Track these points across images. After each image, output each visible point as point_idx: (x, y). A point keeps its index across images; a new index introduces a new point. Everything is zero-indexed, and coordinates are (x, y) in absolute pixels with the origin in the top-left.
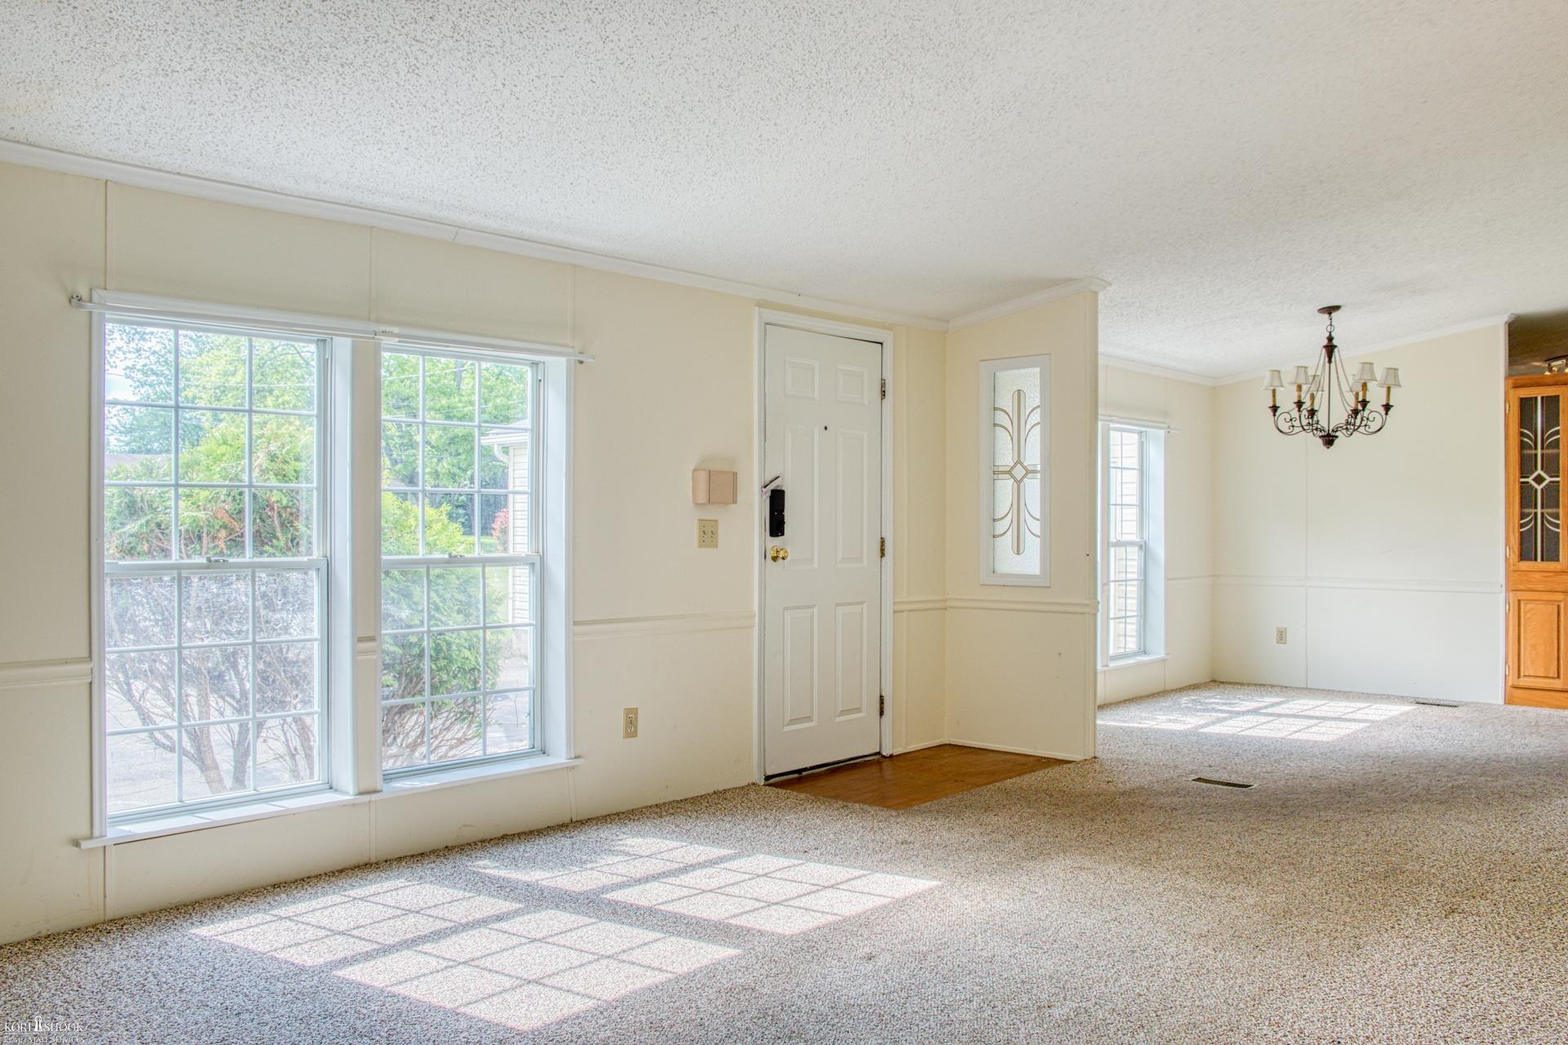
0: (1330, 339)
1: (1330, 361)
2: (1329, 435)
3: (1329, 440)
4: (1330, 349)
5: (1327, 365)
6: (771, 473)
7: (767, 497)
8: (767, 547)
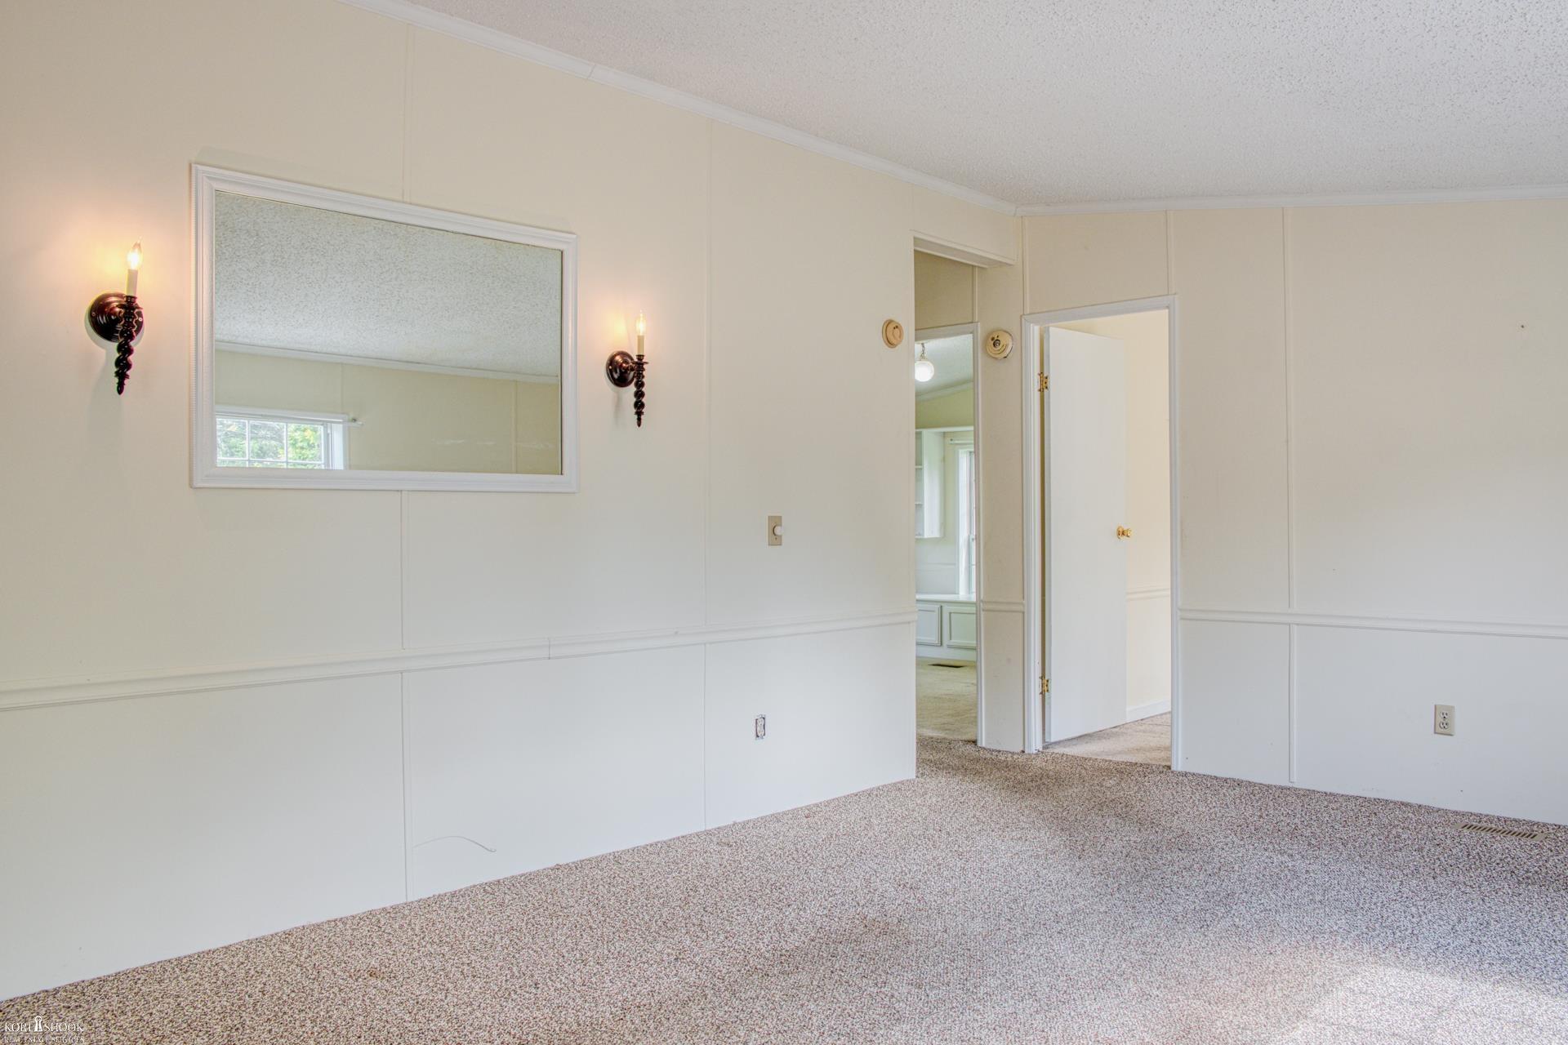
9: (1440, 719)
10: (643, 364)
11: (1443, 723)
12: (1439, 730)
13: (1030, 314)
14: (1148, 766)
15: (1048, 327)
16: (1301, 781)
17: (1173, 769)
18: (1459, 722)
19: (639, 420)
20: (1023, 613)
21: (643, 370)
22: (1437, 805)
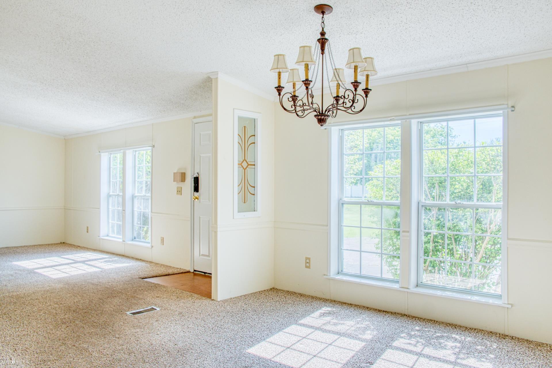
0: (323, 34)
1: (323, 54)
2: (322, 114)
3: (321, 118)
4: (323, 42)
5: (321, 55)
6: (196, 172)
7: (193, 179)
8: (194, 195)
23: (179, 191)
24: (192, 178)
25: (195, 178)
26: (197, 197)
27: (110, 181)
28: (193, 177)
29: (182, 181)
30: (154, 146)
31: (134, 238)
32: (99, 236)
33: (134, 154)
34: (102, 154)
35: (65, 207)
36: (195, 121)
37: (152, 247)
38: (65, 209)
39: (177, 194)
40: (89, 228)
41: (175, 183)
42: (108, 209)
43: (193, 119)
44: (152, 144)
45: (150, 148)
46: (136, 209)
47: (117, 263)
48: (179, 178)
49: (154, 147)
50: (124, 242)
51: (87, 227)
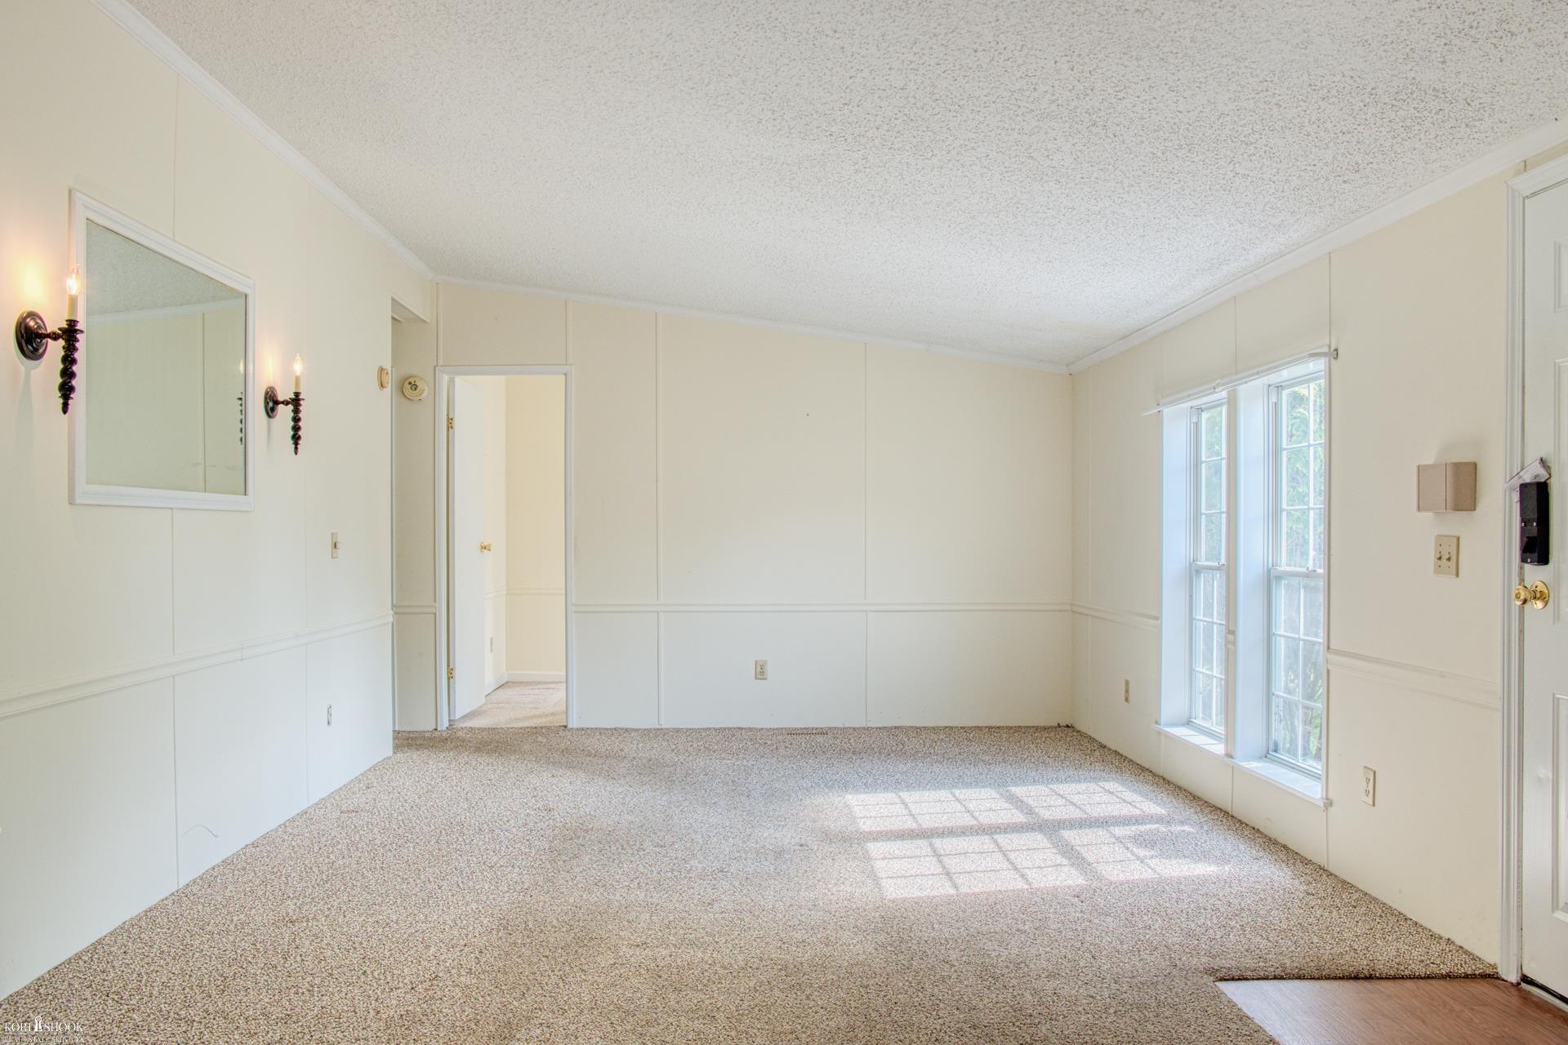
6: (1532, 456)
7: (1516, 497)
8: (1522, 580)
9: (759, 670)
10: (299, 400)
11: (761, 672)
12: (759, 676)
13: (442, 366)
14: (549, 728)
15: (454, 378)
16: (666, 724)
17: (570, 726)
18: (769, 669)
19: (296, 448)
20: (435, 614)
21: (300, 405)
22: (759, 726)
23: (1448, 559)
24: (1512, 489)
25: (1524, 487)
26: (1541, 587)
27: (1196, 516)
28: (1517, 483)
29: (1458, 508)
30: (1336, 350)
31: (1271, 747)
32: (1156, 723)
33: (1273, 399)
34: (1167, 411)
35: (1072, 605)
36: (1526, 183)
37: (1329, 803)
38: (1073, 612)
39: (1438, 570)
40: (1131, 685)
41: (1429, 515)
42: (1191, 619)
43: (1518, 173)
44: (1330, 347)
45: (1318, 365)
46: (1280, 629)
47: (1179, 854)
48: (1442, 489)
49: (1336, 358)
50: (1229, 760)
51: (1127, 683)
